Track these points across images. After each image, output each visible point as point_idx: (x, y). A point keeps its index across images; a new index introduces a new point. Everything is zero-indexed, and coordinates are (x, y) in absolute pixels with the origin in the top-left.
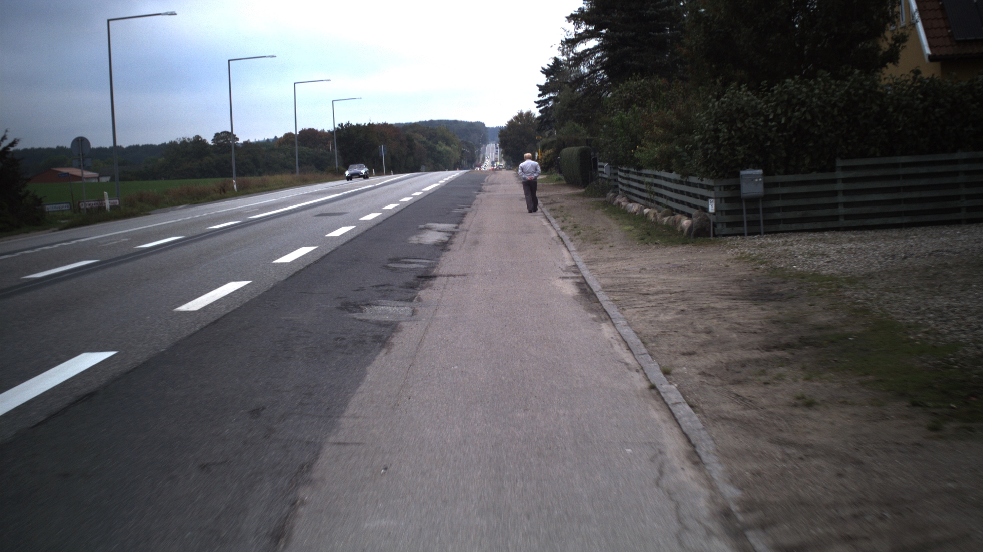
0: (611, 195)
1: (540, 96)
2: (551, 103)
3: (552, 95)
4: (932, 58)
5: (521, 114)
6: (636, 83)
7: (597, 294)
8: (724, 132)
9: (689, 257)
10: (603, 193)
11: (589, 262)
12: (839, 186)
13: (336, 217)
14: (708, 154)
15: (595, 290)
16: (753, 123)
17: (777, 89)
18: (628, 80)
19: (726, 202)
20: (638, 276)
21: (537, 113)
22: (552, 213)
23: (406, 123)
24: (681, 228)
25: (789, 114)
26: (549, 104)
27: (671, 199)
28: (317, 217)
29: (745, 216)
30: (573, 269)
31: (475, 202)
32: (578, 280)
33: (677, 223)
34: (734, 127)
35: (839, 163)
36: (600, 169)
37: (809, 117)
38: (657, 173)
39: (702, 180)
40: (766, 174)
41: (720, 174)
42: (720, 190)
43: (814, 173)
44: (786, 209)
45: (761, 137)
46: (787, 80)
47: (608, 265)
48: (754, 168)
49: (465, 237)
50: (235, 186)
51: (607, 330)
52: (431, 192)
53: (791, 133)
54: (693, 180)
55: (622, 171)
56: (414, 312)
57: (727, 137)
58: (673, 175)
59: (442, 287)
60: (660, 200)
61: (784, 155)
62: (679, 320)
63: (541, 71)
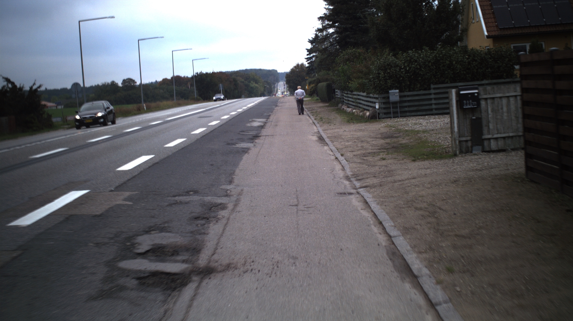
0: (340, 105)
1: (307, 55)
2: (314, 59)
3: (314, 54)
4: (488, 37)
5: (298, 65)
6: (350, 51)
7: (325, 139)
8: (382, 74)
9: (366, 127)
10: (337, 105)
11: (324, 130)
12: (433, 96)
13: (209, 118)
14: (375, 84)
15: (324, 138)
16: (395, 70)
17: (405, 55)
18: (347, 49)
19: (383, 104)
20: (342, 133)
21: (306, 64)
22: (312, 114)
23: (231, 71)
24: (366, 116)
25: (410, 66)
26: (313, 59)
27: (364, 105)
28: (200, 118)
29: (392, 109)
30: (318, 133)
31: (274, 111)
32: (319, 136)
33: (365, 114)
34: (386, 72)
35: (432, 86)
36: (336, 93)
37: (418, 67)
38: (359, 93)
39: (374, 95)
40: (400, 91)
41: (381, 92)
42: (381, 99)
43: (422, 91)
44: (409, 106)
45: (398, 76)
46: (409, 51)
47: (332, 131)
48: (395, 89)
49: (271, 124)
50: (145, 108)
51: (326, 148)
52: (251, 107)
53: (411, 74)
54: (371, 95)
55: (345, 93)
56: (254, 145)
57: (383, 76)
58: (365, 94)
59: (264, 139)
60: (361, 106)
61: (408, 83)
62: (352, 144)
63: (308, 41)
